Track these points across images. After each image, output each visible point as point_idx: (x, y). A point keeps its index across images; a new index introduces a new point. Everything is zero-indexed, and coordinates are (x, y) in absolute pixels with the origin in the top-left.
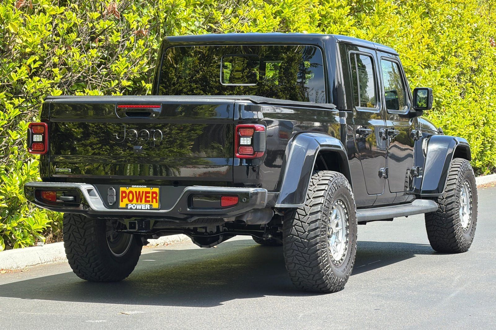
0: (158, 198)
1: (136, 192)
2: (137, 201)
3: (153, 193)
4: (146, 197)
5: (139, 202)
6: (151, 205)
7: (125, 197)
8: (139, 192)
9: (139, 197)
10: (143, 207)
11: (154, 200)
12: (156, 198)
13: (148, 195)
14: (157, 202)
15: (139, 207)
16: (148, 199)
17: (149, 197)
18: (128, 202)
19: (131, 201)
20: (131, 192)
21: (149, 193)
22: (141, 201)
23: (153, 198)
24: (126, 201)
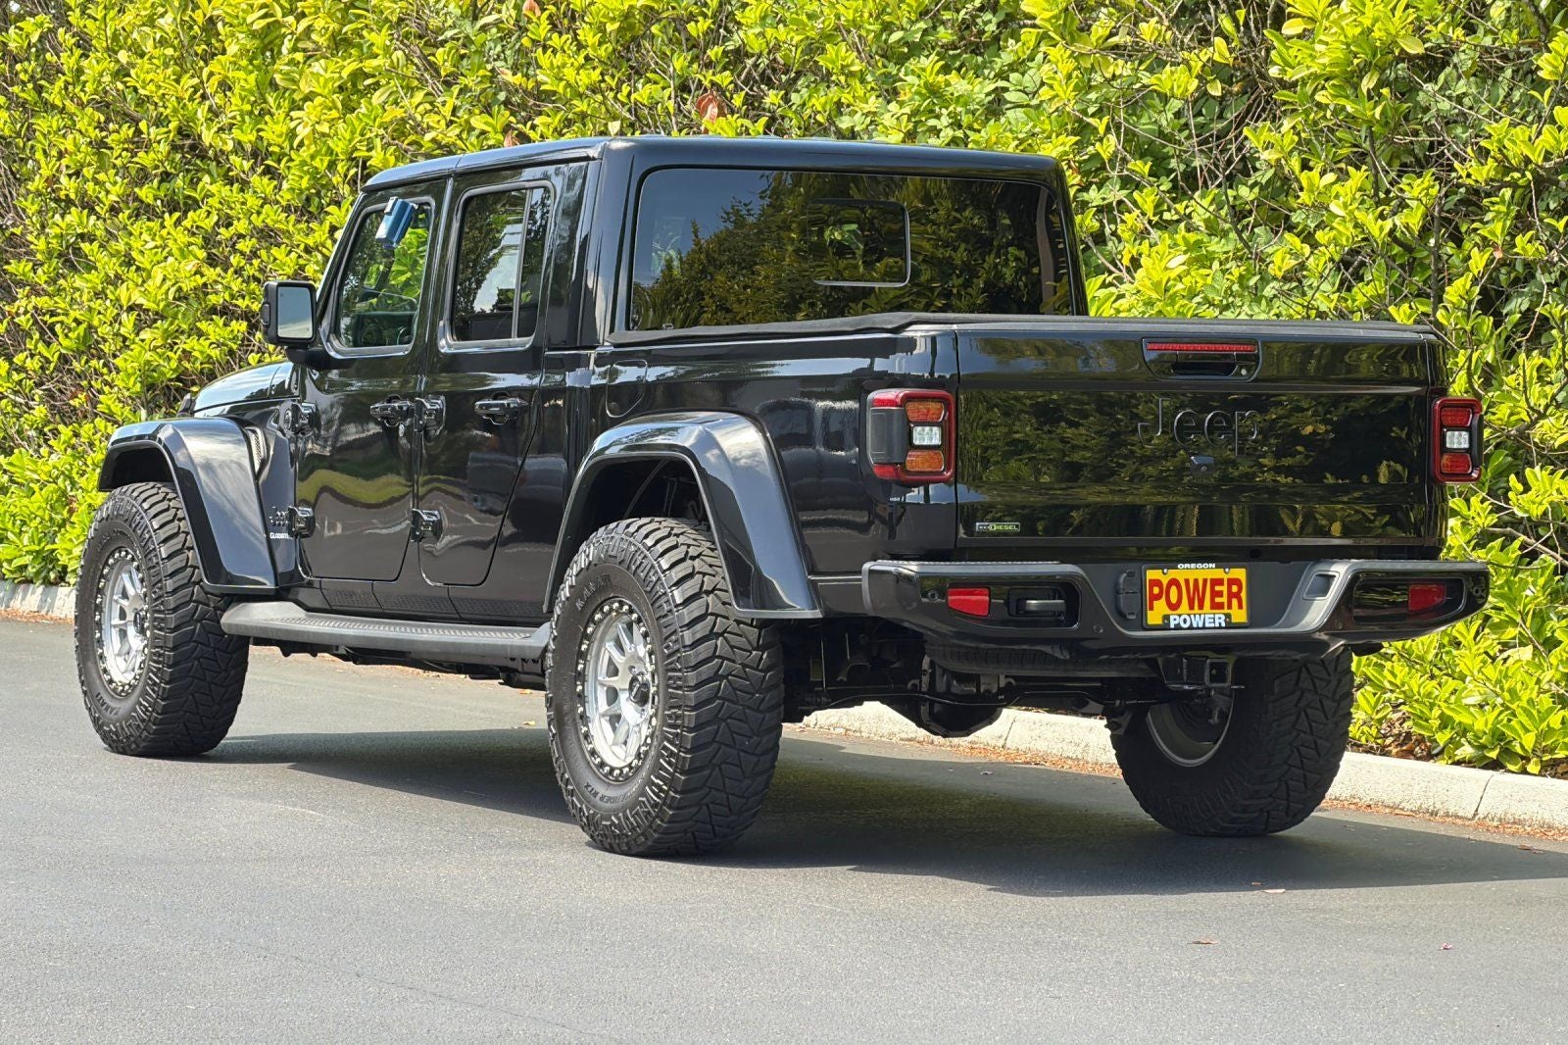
0: (1243, 595)
1: (1187, 581)
2: (1191, 607)
3: (1232, 582)
4: (1215, 594)
5: (1196, 610)
6: (1228, 616)
7: (1158, 597)
8: (1196, 581)
9: (1196, 599)
10: (1208, 620)
11: (1235, 602)
12: (1237, 595)
13: (1217, 588)
14: (1240, 606)
15: (1197, 622)
16: (1218, 600)
17: (1220, 594)
18: (1167, 611)
19: (1174, 607)
20: (1174, 582)
21: (1220, 582)
22: (1201, 607)
23: (1231, 595)
24: (1160, 607)
